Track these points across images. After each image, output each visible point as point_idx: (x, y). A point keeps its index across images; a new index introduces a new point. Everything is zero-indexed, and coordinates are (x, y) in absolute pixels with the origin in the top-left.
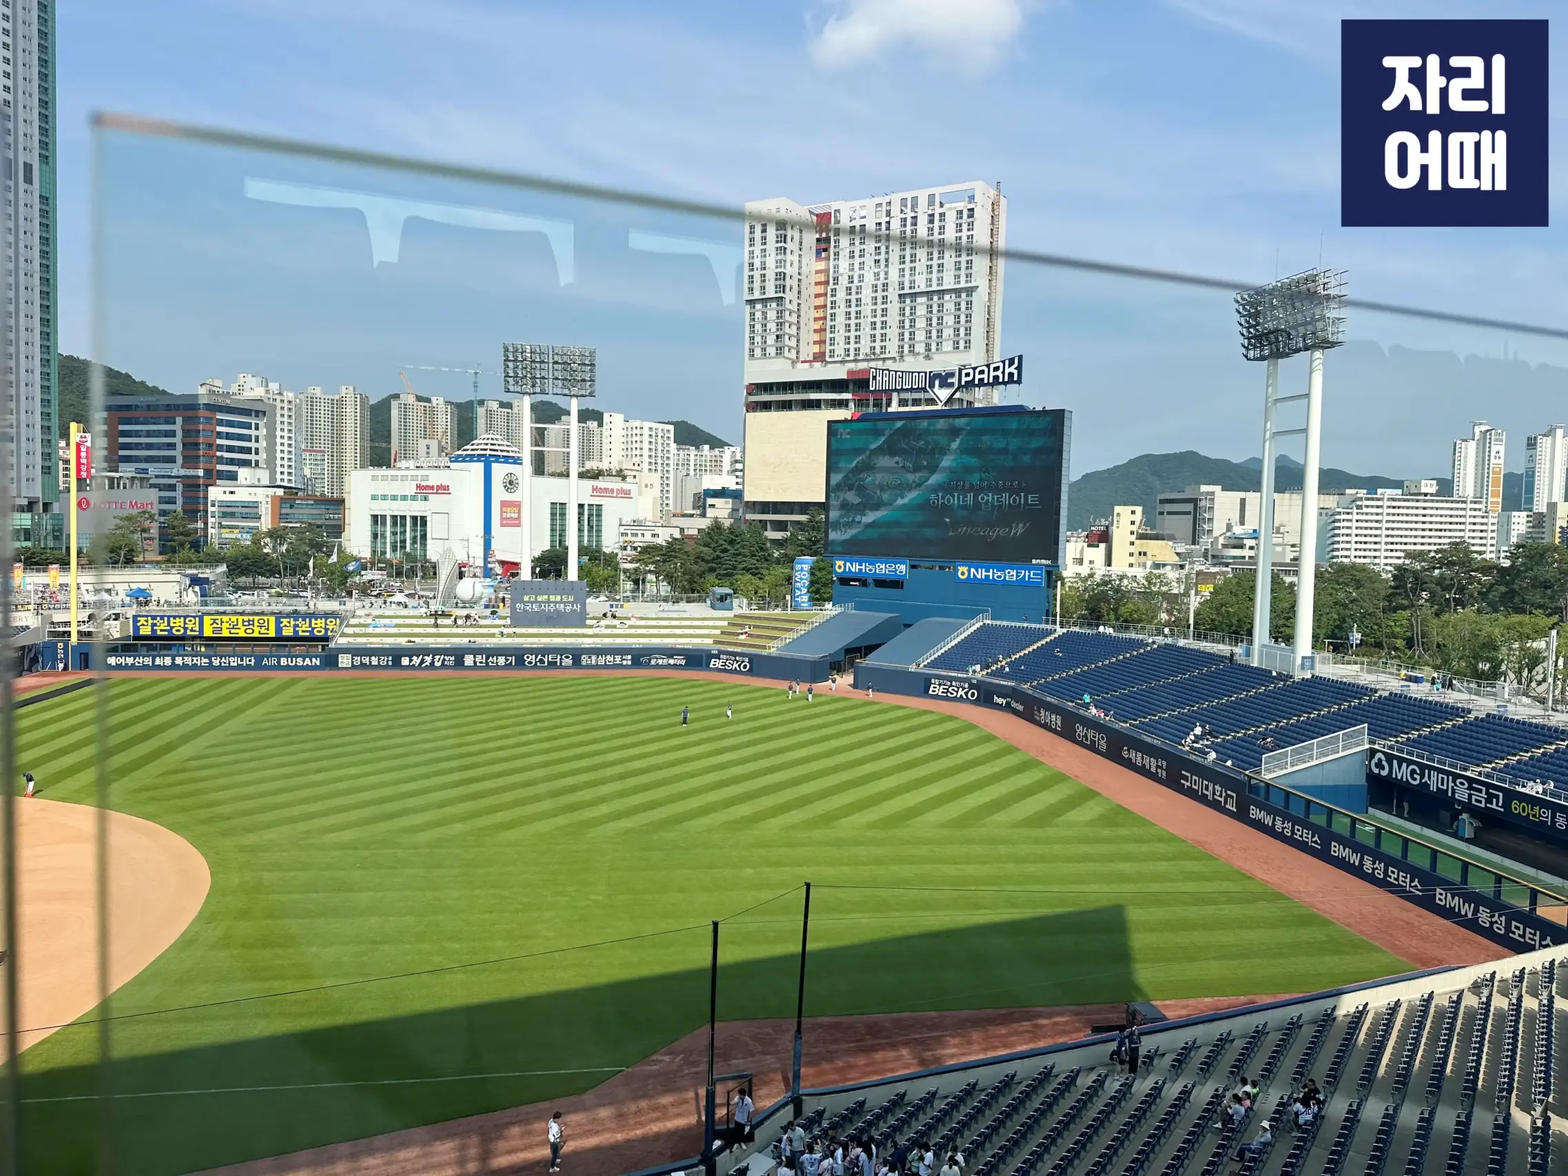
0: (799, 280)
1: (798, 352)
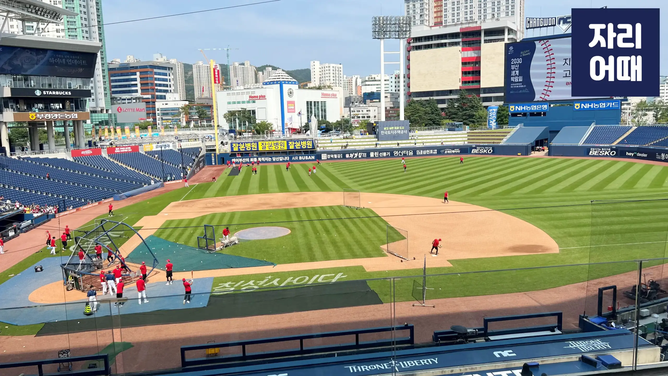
1: (429, 22)
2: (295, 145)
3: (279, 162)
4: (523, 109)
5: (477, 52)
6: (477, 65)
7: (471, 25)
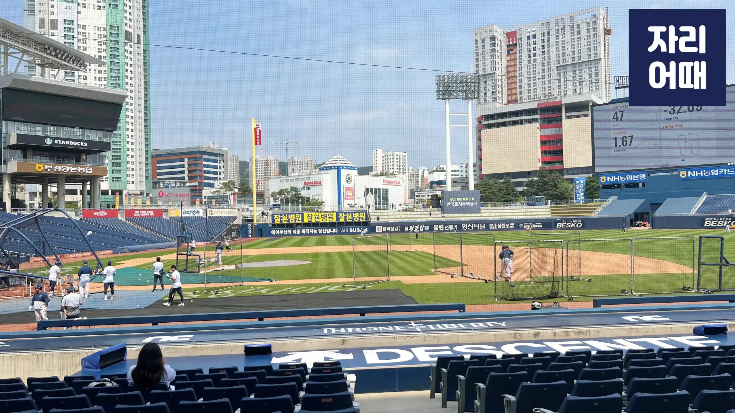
0: (501, 65)
1: (502, 100)
2: (346, 217)
3: (327, 234)
4: (617, 180)
5: (557, 129)
6: (559, 144)
7: (549, 101)
